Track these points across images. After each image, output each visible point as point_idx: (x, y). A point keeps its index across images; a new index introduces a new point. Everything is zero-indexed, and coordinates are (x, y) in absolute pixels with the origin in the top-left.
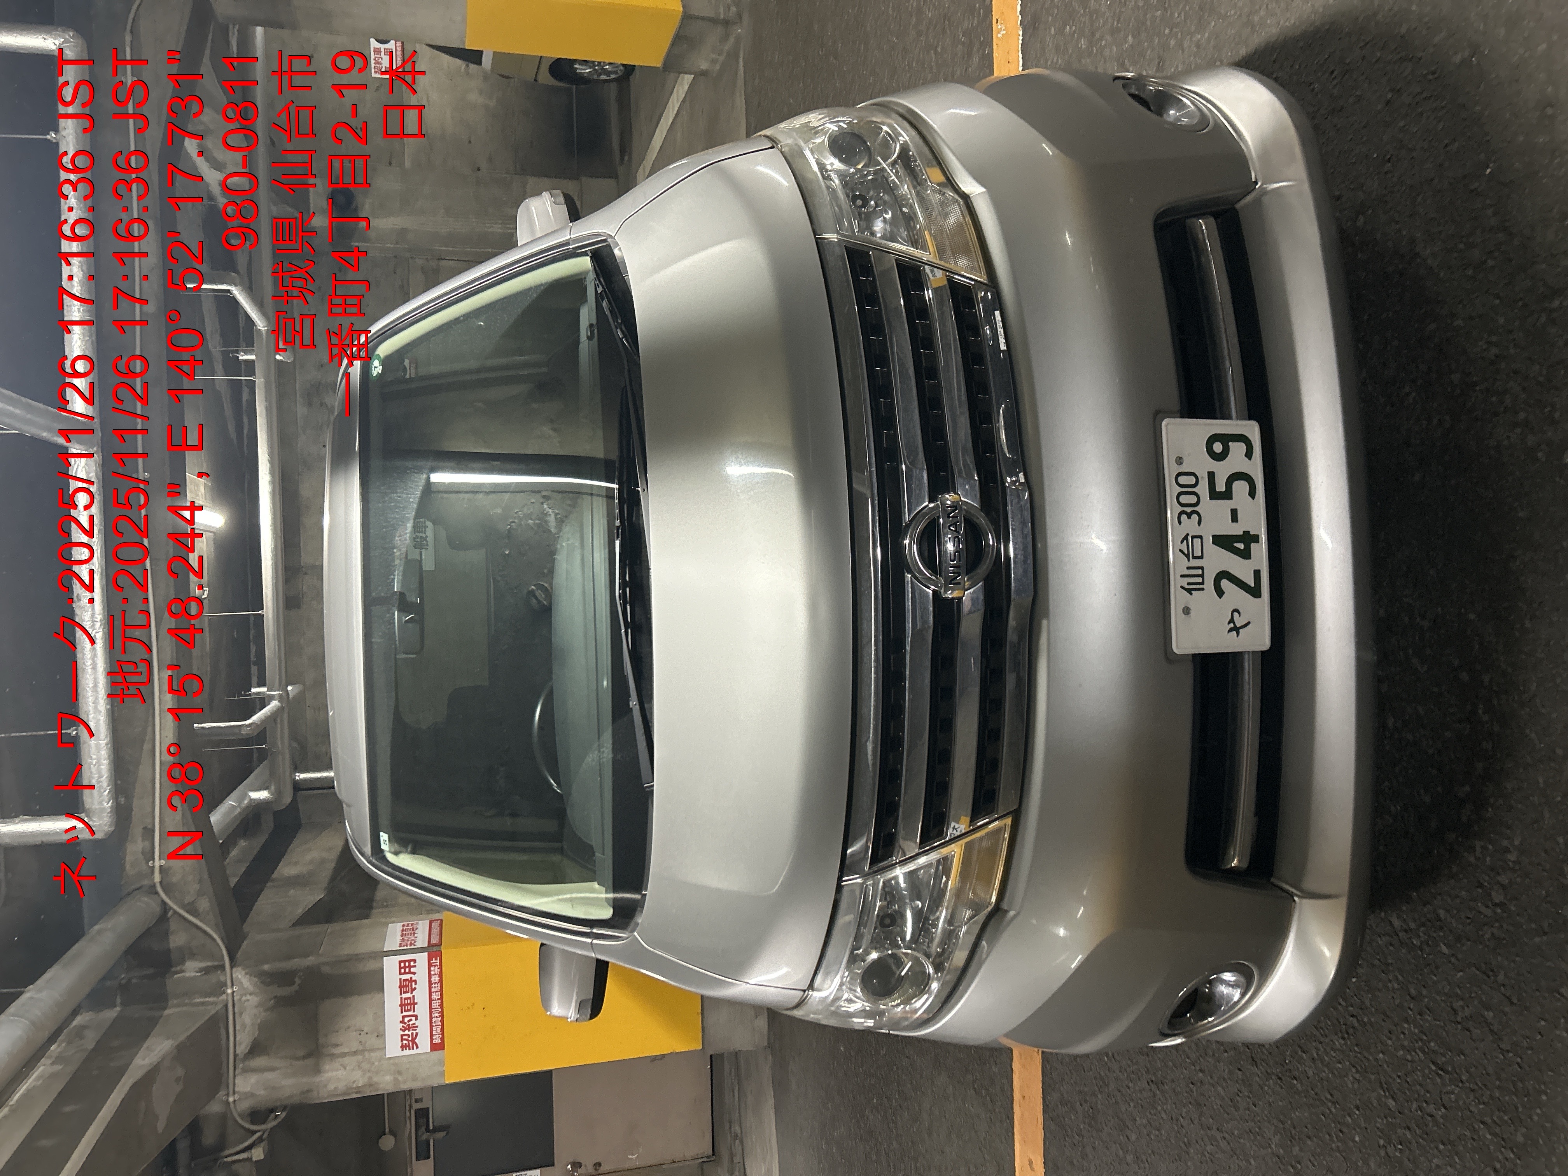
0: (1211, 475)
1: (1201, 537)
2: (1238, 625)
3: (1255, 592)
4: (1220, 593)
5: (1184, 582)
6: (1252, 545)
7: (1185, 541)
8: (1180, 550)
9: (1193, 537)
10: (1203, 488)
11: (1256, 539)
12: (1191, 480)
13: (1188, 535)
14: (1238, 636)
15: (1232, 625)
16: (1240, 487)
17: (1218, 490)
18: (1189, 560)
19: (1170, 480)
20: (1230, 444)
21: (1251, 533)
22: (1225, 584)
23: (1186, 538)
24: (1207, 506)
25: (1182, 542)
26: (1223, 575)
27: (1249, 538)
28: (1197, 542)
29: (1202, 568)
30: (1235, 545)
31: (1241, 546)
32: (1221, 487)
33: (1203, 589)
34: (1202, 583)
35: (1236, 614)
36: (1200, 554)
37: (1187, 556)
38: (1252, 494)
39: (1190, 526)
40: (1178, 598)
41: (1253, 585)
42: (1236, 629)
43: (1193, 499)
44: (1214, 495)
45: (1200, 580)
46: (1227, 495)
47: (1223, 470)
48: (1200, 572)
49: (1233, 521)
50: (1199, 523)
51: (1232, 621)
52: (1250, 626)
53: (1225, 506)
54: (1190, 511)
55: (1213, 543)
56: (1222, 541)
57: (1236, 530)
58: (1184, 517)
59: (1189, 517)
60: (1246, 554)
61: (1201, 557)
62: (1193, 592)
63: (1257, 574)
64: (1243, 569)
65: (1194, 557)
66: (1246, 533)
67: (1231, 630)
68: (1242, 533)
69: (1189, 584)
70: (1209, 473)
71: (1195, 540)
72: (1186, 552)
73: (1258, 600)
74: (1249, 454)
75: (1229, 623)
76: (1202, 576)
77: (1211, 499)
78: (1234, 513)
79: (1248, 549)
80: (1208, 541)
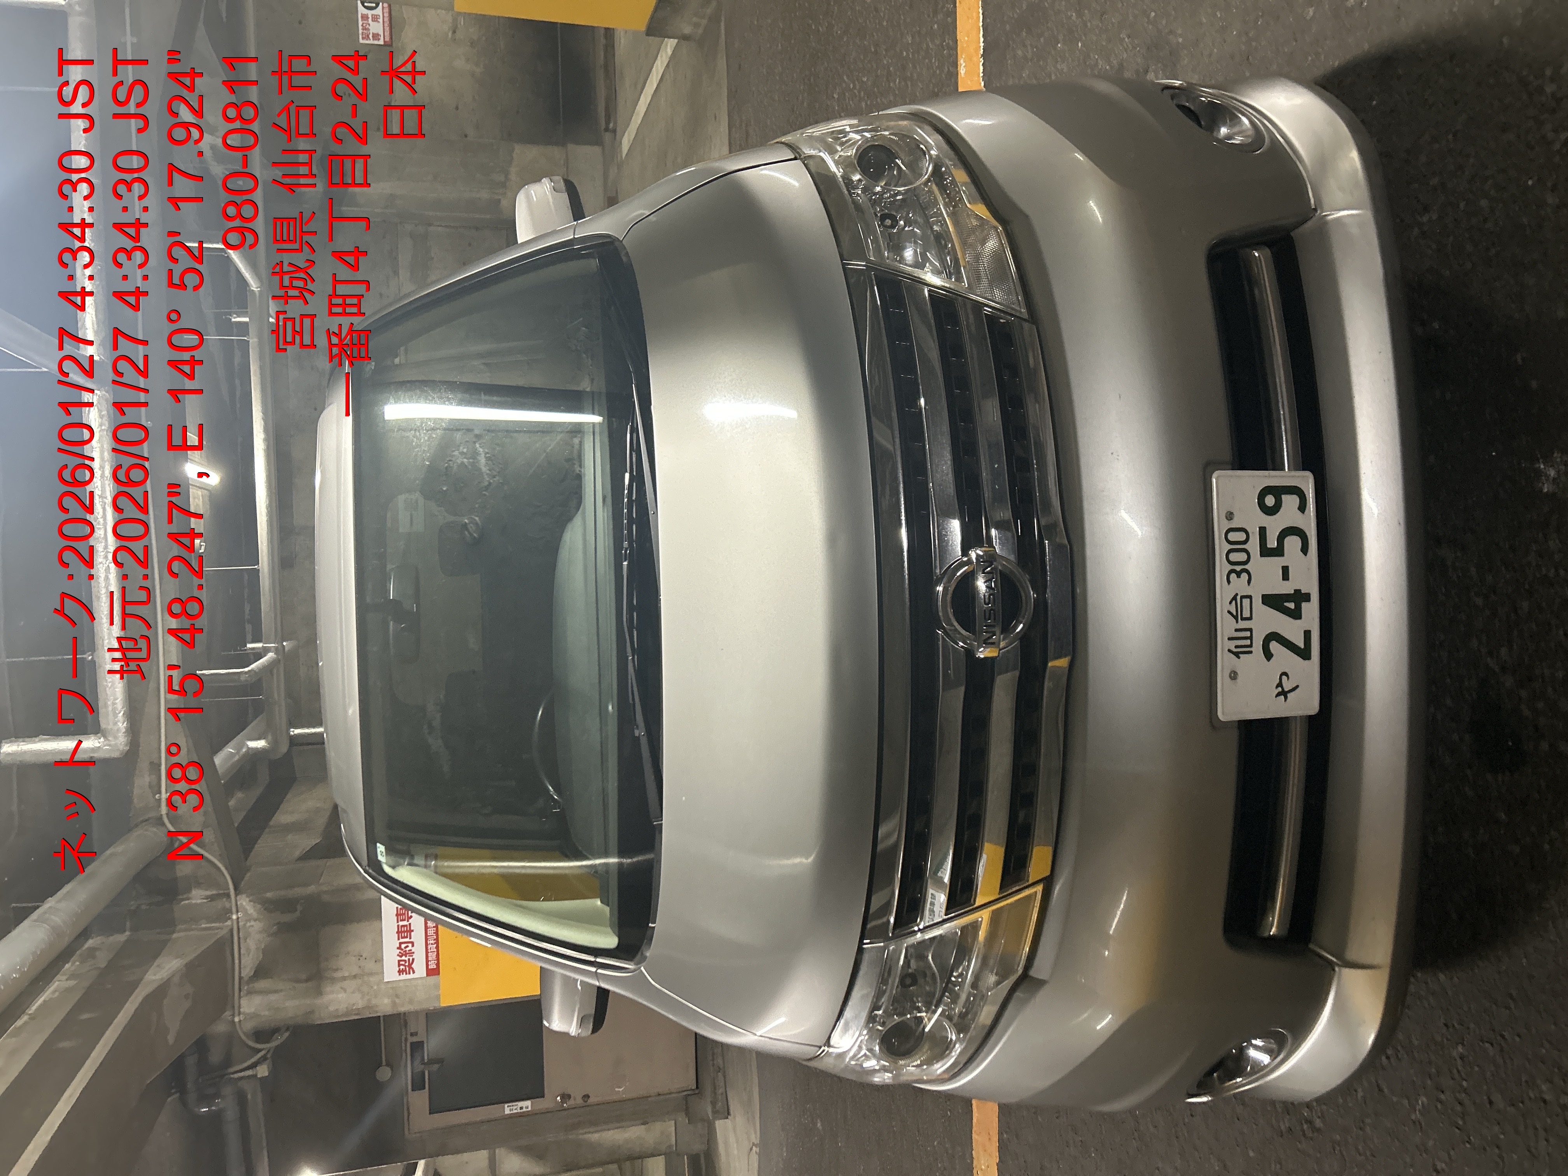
0: (1263, 531)
1: (1250, 597)
2: (1286, 690)
3: (1304, 654)
4: (1268, 655)
5: (1232, 645)
6: (1304, 605)
7: (1234, 602)
8: (1229, 612)
9: (1242, 597)
10: (1254, 545)
11: (1307, 597)
12: (1241, 536)
13: (1236, 595)
14: (1285, 701)
15: (1280, 689)
16: (1292, 543)
17: (1269, 546)
18: (1237, 622)
19: (1219, 537)
20: (1283, 497)
21: (1303, 592)
22: (1274, 646)
23: (1234, 598)
24: (1259, 565)
25: (1230, 603)
26: (1273, 636)
27: (1300, 597)
28: (1246, 602)
29: (1250, 630)
30: (1286, 604)
31: (1292, 605)
32: (1272, 543)
33: (1251, 652)
34: (1251, 646)
35: (1284, 678)
36: (1249, 616)
37: (1236, 617)
38: (1305, 549)
39: (1239, 585)
40: (1224, 661)
41: (1303, 647)
42: (1284, 694)
43: (1242, 557)
44: (1265, 551)
45: (1248, 642)
46: (1278, 552)
47: (1275, 525)
48: (1248, 634)
49: (1284, 579)
50: (1249, 582)
51: (1280, 685)
52: (1297, 691)
53: (1276, 563)
54: (1239, 570)
55: (1263, 603)
56: (1273, 601)
57: (1287, 588)
58: (1233, 576)
59: (1239, 576)
60: (1296, 614)
61: (1250, 618)
62: (1240, 655)
63: (1307, 634)
64: (1293, 630)
65: (1243, 619)
66: (1297, 592)
67: (1278, 695)
68: (1292, 592)
69: (1236, 647)
70: (1260, 528)
71: (1244, 600)
72: (1235, 614)
73: (1307, 662)
74: (1302, 508)
75: (1277, 687)
76: (1251, 638)
77: (1261, 556)
78: (1285, 570)
79: (1298, 608)
80: (1257, 601)
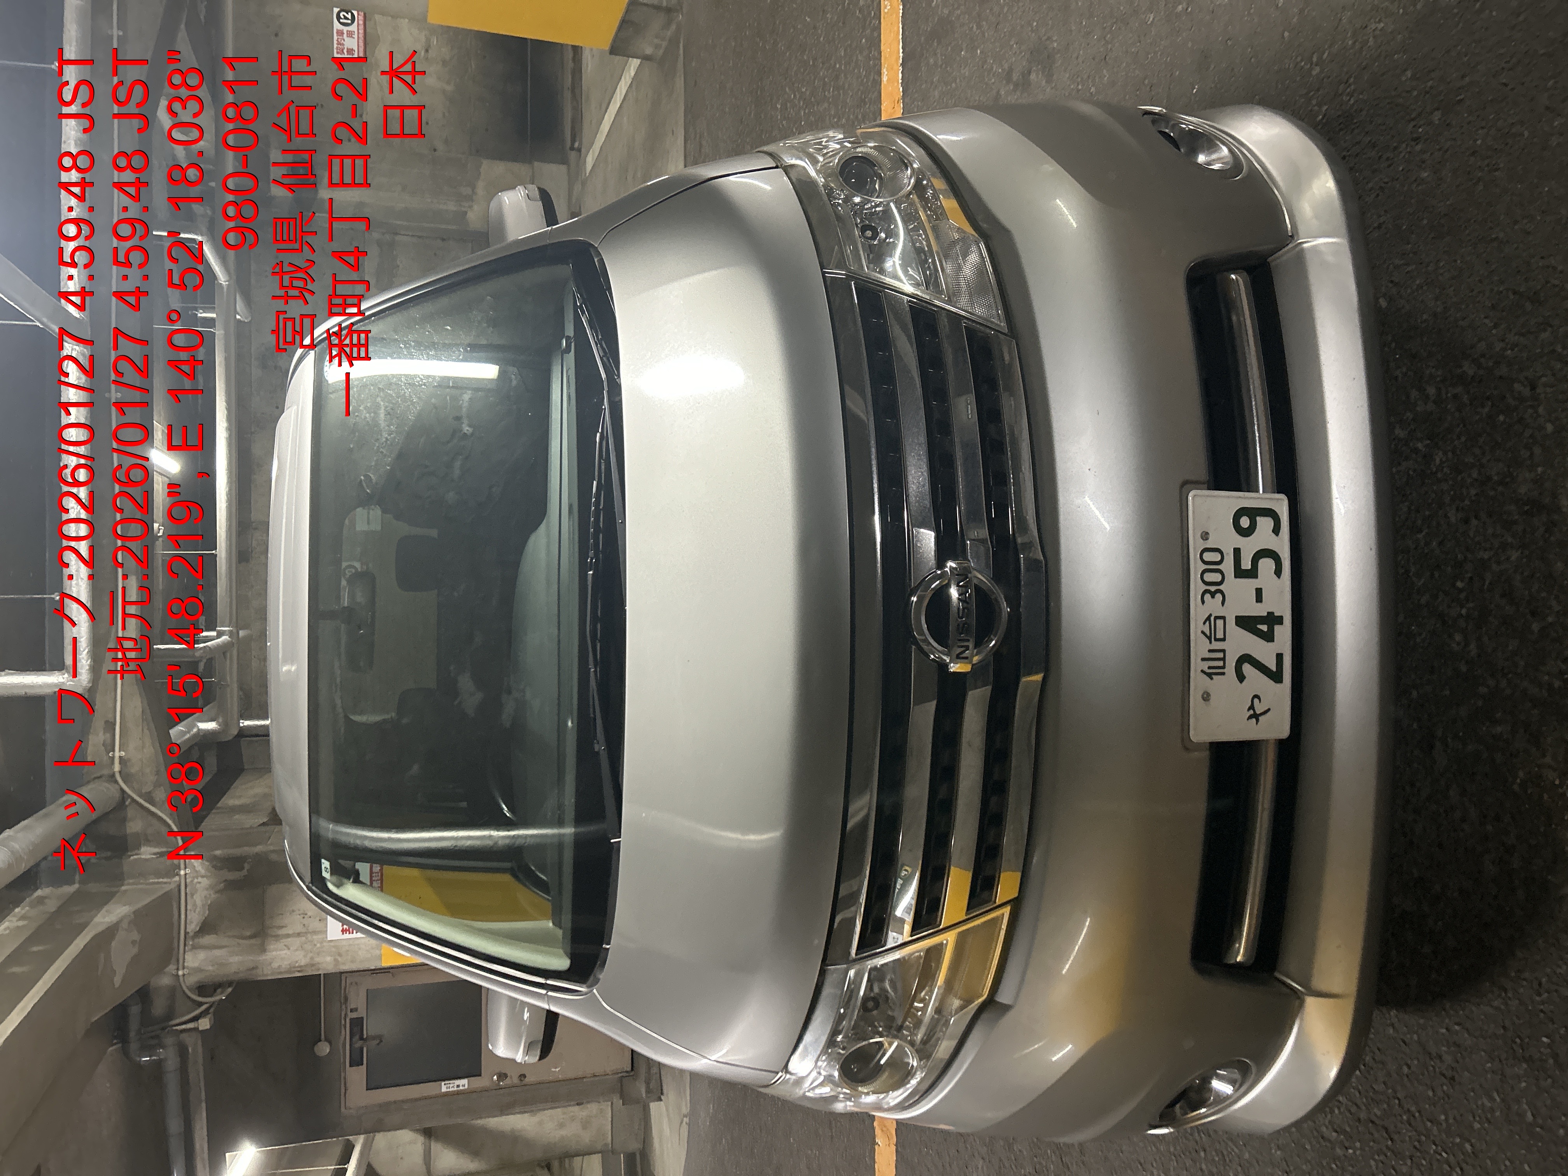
0: (1237, 552)
1: (1223, 618)
2: (1258, 712)
3: (1276, 676)
4: (1241, 677)
5: (1205, 666)
6: (1276, 627)
7: (1208, 623)
8: (1203, 632)
9: (1216, 618)
10: (1228, 566)
11: (1280, 620)
12: (1217, 557)
13: (1210, 615)
14: (1257, 724)
15: (1251, 712)
16: (1266, 565)
17: (1243, 567)
18: (1211, 643)
19: (1195, 556)
20: (1258, 518)
21: (1276, 614)
22: (1247, 668)
23: (1208, 618)
24: (1232, 585)
25: (1204, 623)
26: (1246, 658)
27: (1273, 620)
28: (1220, 623)
29: (1224, 651)
30: (1259, 626)
31: (1264, 628)
32: (1246, 564)
33: (1223, 674)
34: (1224, 667)
35: (1256, 700)
36: (1222, 637)
37: (1209, 638)
38: (1278, 572)
39: (1213, 605)
40: (1197, 682)
41: (1274, 669)
42: (1256, 717)
43: (1217, 577)
44: (1240, 573)
45: (1221, 663)
46: (1253, 573)
47: (1249, 547)
48: (1221, 655)
49: (1257, 601)
50: (1223, 603)
51: (1251, 707)
52: (1269, 713)
53: (1250, 584)
54: (1214, 590)
55: (1237, 624)
56: (1246, 623)
57: (1260, 610)
58: (1207, 597)
59: (1213, 597)
60: (1269, 637)
61: (1224, 640)
62: (1213, 676)
63: (1280, 657)
65: (1216, 640)
66: (1270, 614)
67: (1250, 718)
68: (1265, 614)
69: (1209, 668)
70: (1235, 549)
71: (1218, 621)
72: (1208, 634)
73: (1278, 685)
74: (1276, 530)
75: (1249, 710)
76: (1224, 659)
77: (1236, 577)
78: (1259, 592)
79: (1271, 631)
80: (1231, 622)
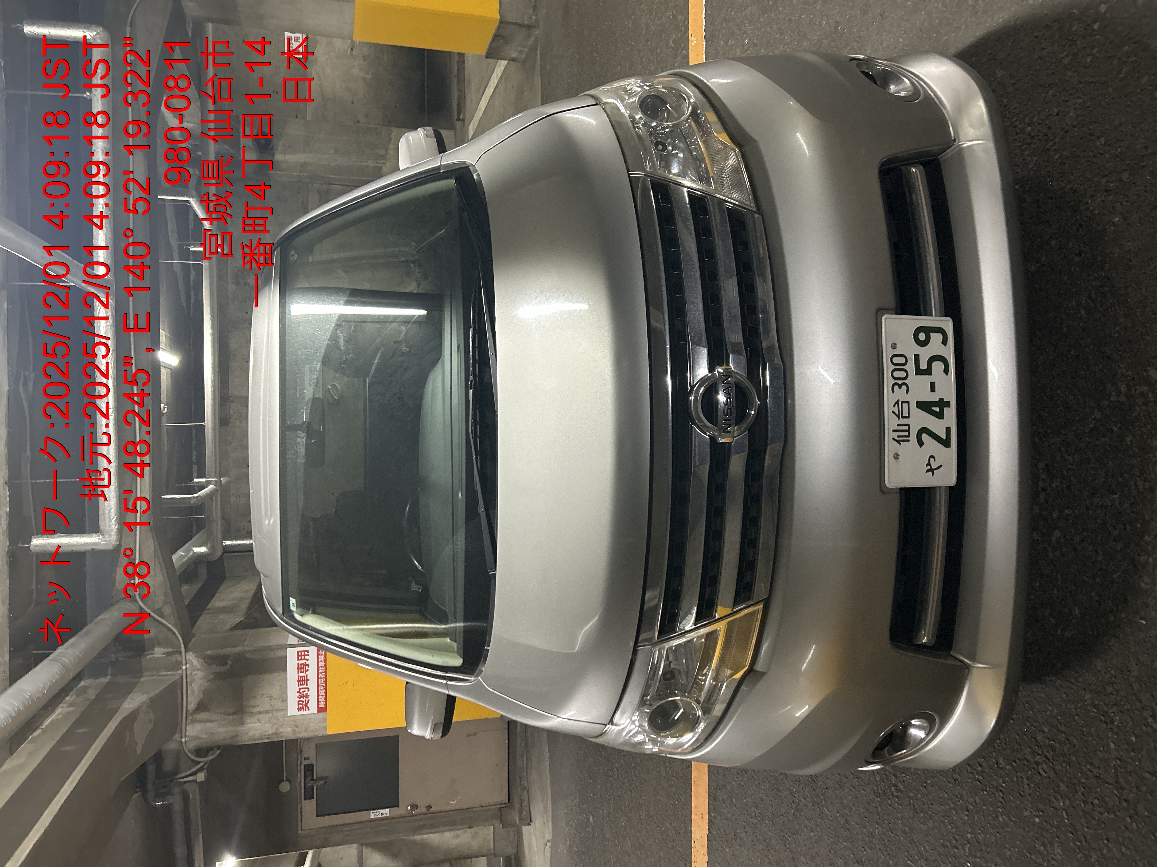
0: (917, 357)
1: (908, 402)
2: (933, 468)
3: (946, 443)
4: (921, 443)
5: (895, 435)
6: (945, 409)
7: (897, 405)
8: (893, 412)
9: (902, 402)
10: (911, 366)
11: (948, 404)
12: (902, 360)
13: (899, 400)
14: (933, 475)
15: (929, 467)
16: (937, 366)
17: (921, 368)
18: (899, 419)
19: (887, 360)
20: (931, 334)
21: (945, 400)
22: (925, 437)
23: (897, 403)
24: (913, 379)
25: (894, 406)
26: (924, 430)
27: (943, 404)
28: (905, 406)
29: (908, 425)
30: (933, 408)
31: (937, 409)
32: (924, 366)
33: (908, 441)
34: (908, 436)
35: (932, 459)
36: (907, 415)
37: (898, 416)
38: (946, 371)
39: (900, 394)
40: (890, 447)
41: (945, 438)
42: (932, 470)
43: (903, 374)
44: (919, 372)
45: (906, 434)
46: (928, 372)
47: (925, 353)
48: (906, 428)
49: (931, 391)
50: (907, 392)
51: (929, 464)
52: (941, 468)
53: (926, 380)
54: (901, 383)
55: (917, 407)
56: (923, 406)
57: (934, 397)
58: (896, 387)
59: (900, 388)
60: (940, 416)
61: (908, 417)
62: (901, 443)
63: (948, 430)
64: (938, 427)
65: (903, 417)
66: (941, 400)
67: (928, 471)
68: (938, 400)
69: (898, 437)
70: (915, 355)
71: (904, 404)
72: (897, 413)
73: (948, 449)
74: (945, 342)
75: (927, 466)
76: (908, 431)
77: (916, 374)
78: (933, 385)
79: (942, 411)
80: (913, 405)
